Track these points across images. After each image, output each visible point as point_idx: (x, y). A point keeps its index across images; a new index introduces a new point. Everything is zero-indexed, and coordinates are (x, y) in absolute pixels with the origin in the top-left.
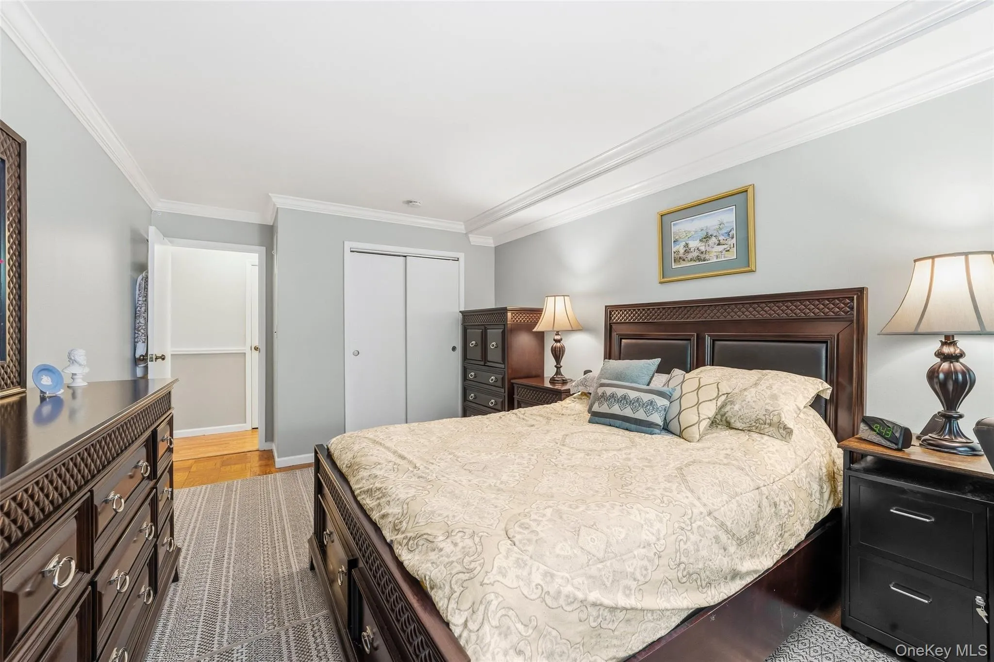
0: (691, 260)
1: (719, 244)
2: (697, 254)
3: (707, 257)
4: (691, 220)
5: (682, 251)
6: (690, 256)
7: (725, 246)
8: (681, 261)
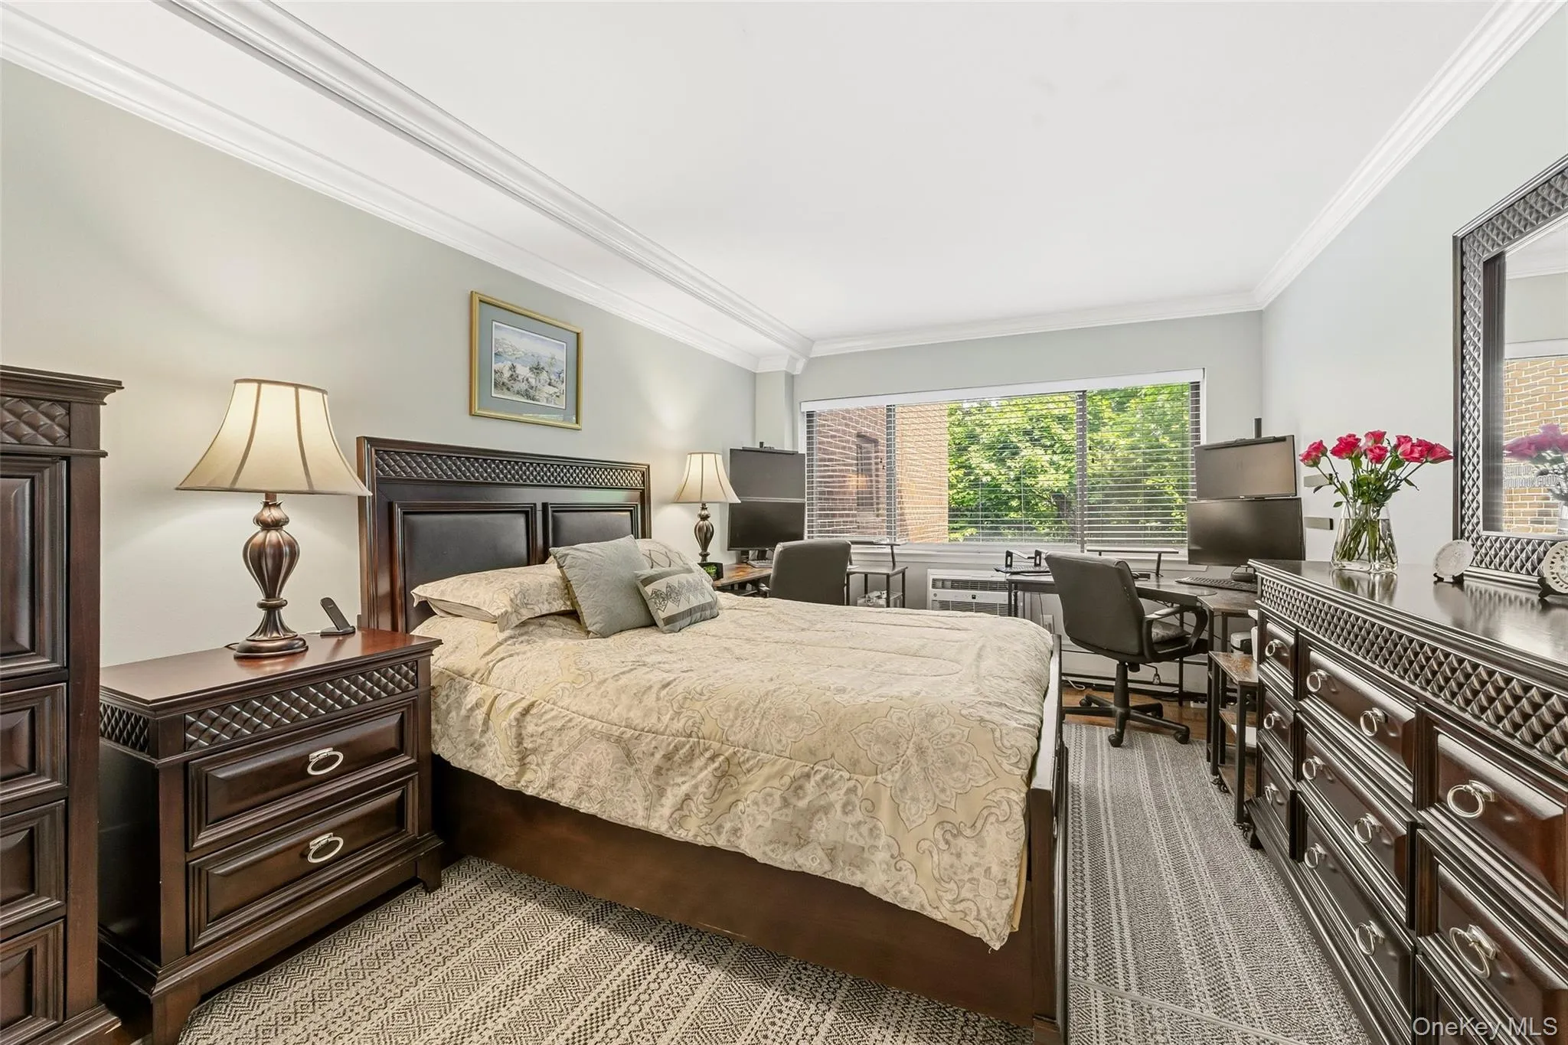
0: (518, 393)
1: (550, 384)
2: (527, 387)
3: (537, 395)
4: (522, 334)
5: (507, 374)
6: (517, 386)
7: (556, 390)
8: (505, 390)
